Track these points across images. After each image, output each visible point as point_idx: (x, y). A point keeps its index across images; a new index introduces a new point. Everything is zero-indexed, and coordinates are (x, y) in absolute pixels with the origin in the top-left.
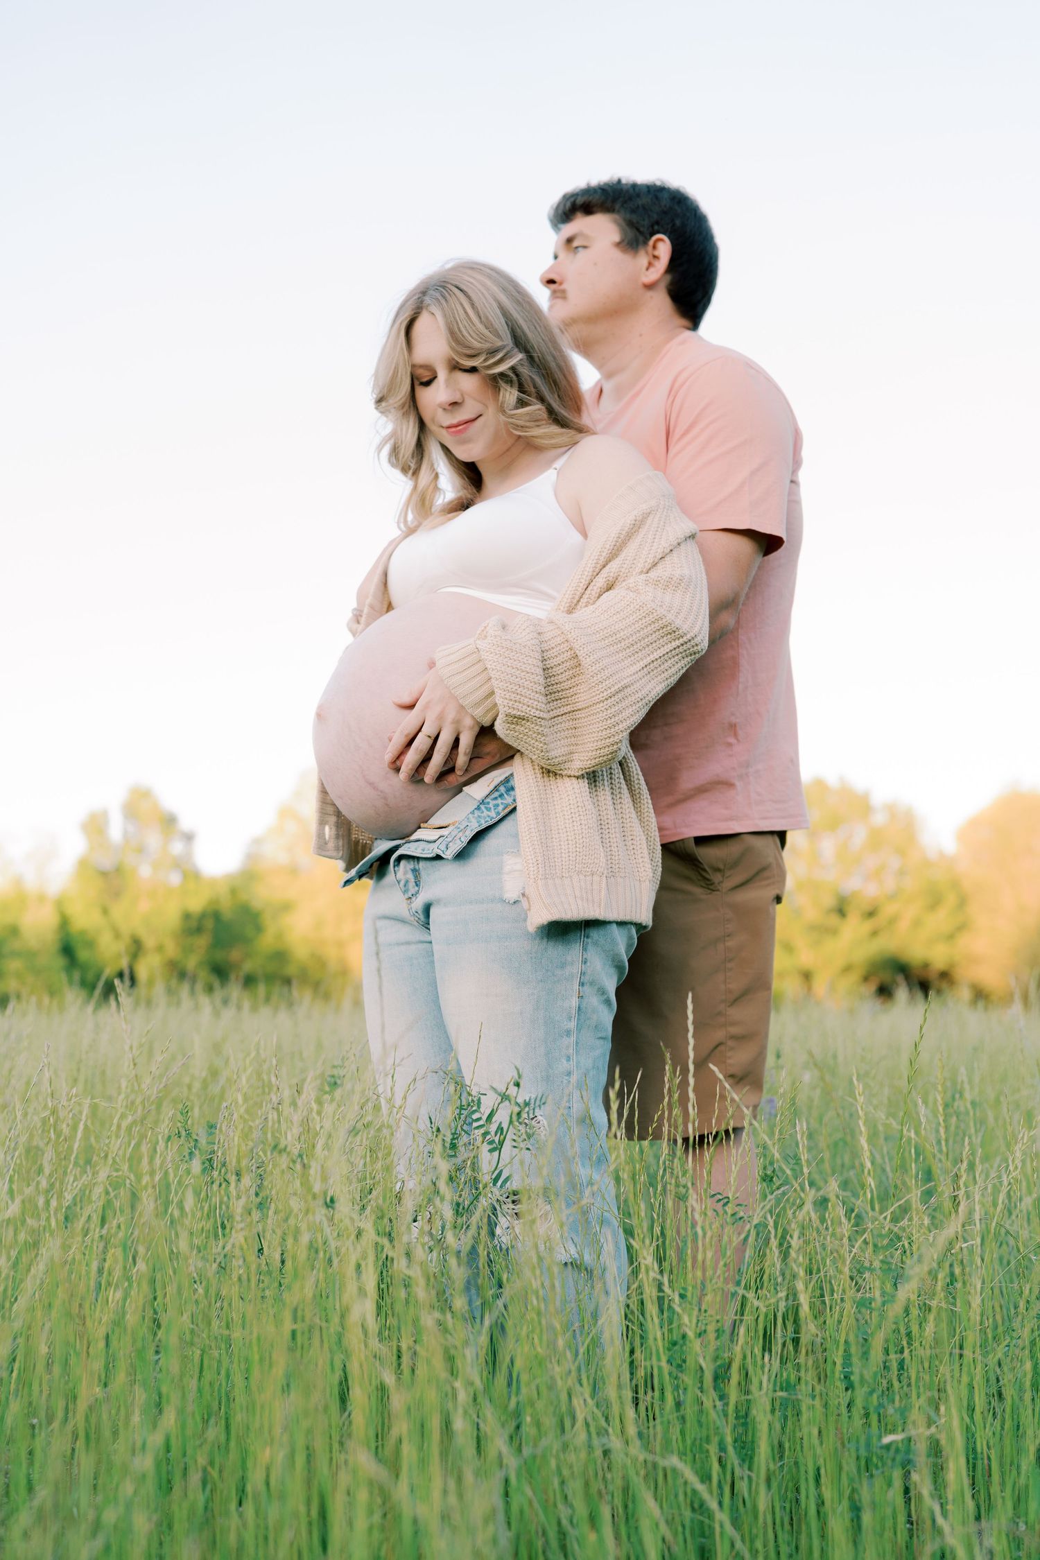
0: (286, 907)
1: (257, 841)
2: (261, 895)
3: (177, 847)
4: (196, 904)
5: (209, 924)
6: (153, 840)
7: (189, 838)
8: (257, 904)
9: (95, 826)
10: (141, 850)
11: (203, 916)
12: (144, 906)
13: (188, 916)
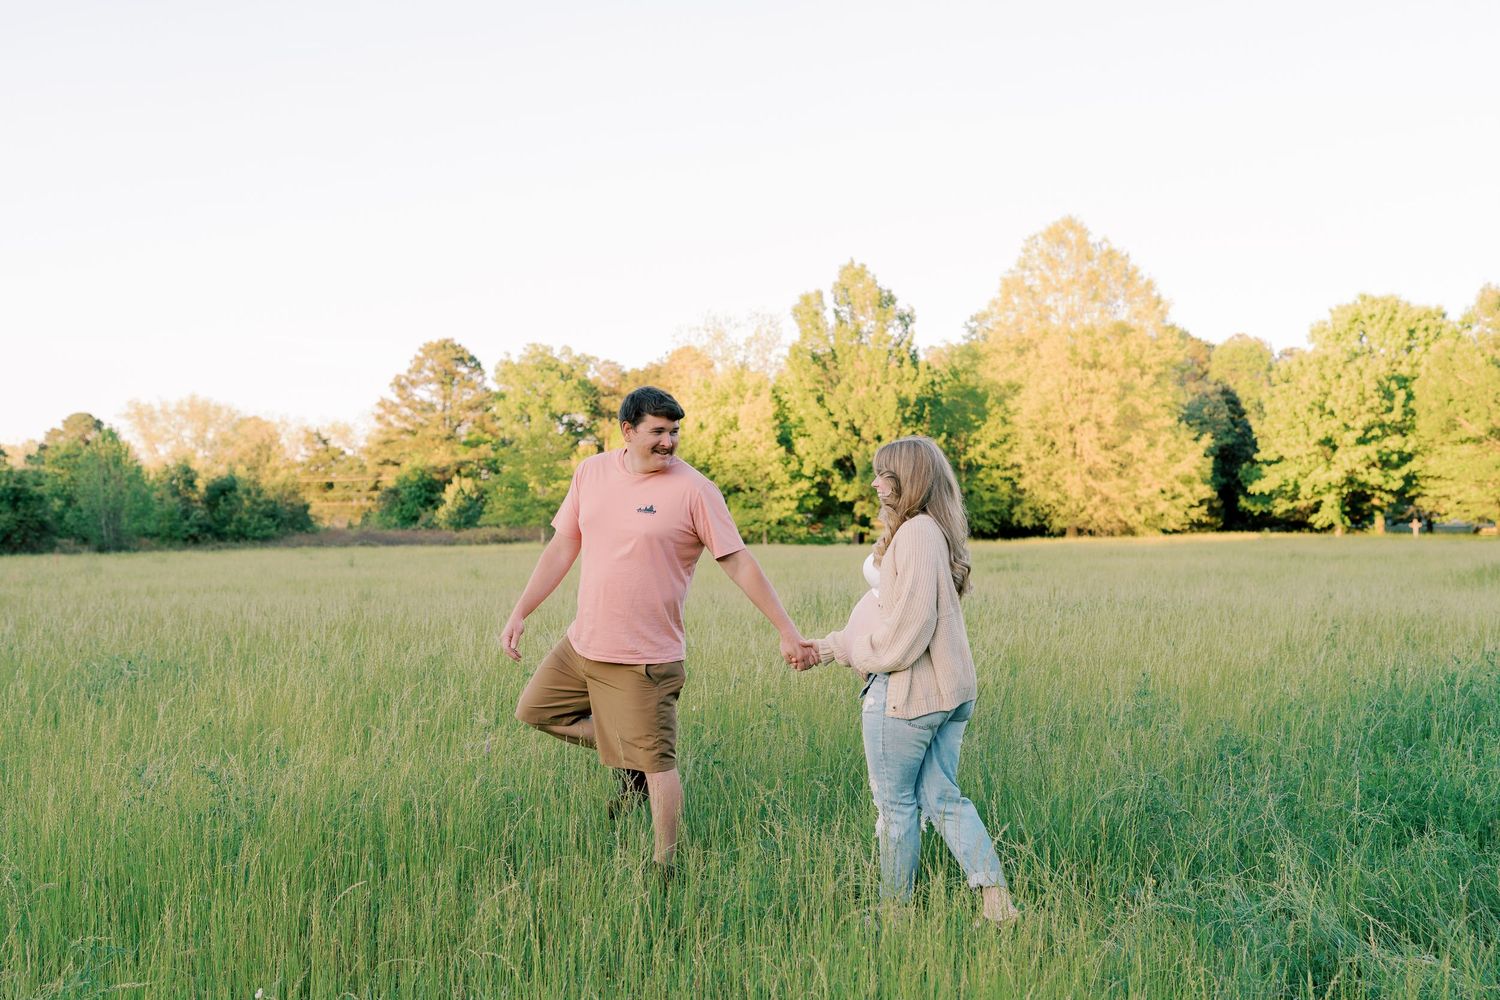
0: (1016, 389)
1: (978, 318)
2: (990, 375)
3: (895, 331)
4: (912, 392)
5: (927, 409)
6: (868, 322)
7: (905, 319)
8: (979, 387)
9: (808, 310)
10: (857, 334)
11: (920, 402)
12: (861, 392)
13: (903, 403)
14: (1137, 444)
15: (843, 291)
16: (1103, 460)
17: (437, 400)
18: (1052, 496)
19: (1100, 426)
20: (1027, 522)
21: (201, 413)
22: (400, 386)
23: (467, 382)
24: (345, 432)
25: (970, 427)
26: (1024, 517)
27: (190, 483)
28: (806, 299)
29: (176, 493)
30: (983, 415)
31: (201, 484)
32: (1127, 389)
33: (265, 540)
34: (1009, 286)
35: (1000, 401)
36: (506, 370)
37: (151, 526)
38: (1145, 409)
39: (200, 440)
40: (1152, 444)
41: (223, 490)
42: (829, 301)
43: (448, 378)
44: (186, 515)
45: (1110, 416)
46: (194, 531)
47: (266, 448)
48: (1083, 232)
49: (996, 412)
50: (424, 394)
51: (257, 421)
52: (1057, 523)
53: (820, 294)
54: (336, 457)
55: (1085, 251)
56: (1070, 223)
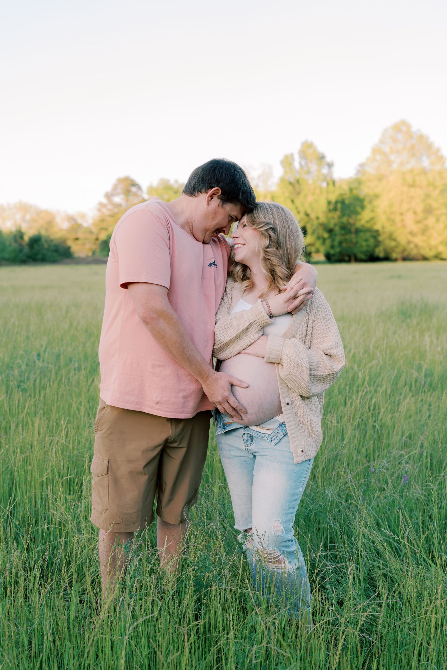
0: (377, 196)
1: (362, 165)
2: (365, 191)
3: (325, 171)
4: (333, 198)
5: (339, 206)
6: (313, 167)
7: (330, 165)
8: (362, 196)
9: (287, 162)
10: (309, 172)
11: (336, 203)
12: (310, 199)
13: (329, 203)
14: (431, 221)
15: (303, 154)
16: (415, 228)
17: (123, 203)
18: (393, 244)
19: (415, 213)
20: (382, 255)
21: (24, 208)
22: (108, 196)
23: (135, 195)
24: (83, 216)
25: (357, 213)
26: (380, 252)
27: (22, 237)
28: (286, 157)
29: (16, 241)
30: (363, 208)
31: (26, 238)
32: (428, 196)
33: (54, 262)
34: (376, 151)
35: (370, 202)
36: (151, 190)
37: (6, 255)
38: (434, 205)
39: (23, 219)
40: (438, 220)
41: (35, 241)
42: (297, 158)
43: (127, 192)
44: (21, 251)
45: (420, 208)
46: (24, 258)
47: (50, 223)
48: (408, 126)
49: (368, 207)
50: (117, 199)
51: (47, 212)
52: (394, 255)
53: (292, 155)
54: (80, 226)
55: (409, 134)
56: (404, 123)
